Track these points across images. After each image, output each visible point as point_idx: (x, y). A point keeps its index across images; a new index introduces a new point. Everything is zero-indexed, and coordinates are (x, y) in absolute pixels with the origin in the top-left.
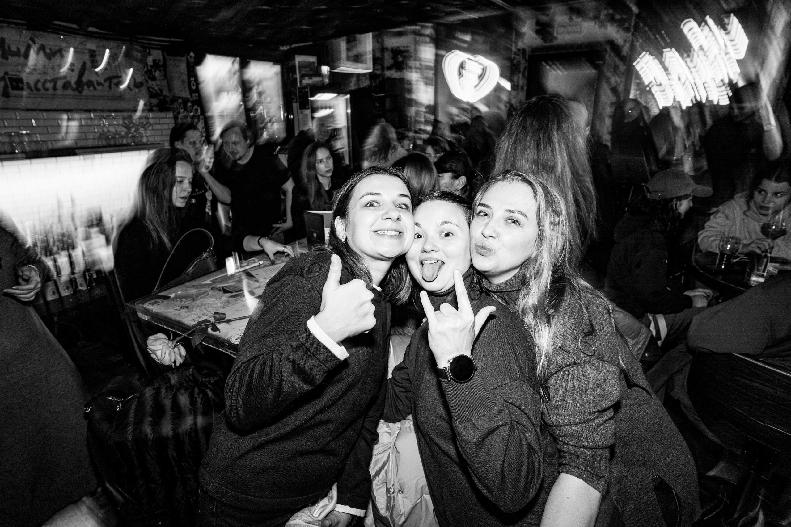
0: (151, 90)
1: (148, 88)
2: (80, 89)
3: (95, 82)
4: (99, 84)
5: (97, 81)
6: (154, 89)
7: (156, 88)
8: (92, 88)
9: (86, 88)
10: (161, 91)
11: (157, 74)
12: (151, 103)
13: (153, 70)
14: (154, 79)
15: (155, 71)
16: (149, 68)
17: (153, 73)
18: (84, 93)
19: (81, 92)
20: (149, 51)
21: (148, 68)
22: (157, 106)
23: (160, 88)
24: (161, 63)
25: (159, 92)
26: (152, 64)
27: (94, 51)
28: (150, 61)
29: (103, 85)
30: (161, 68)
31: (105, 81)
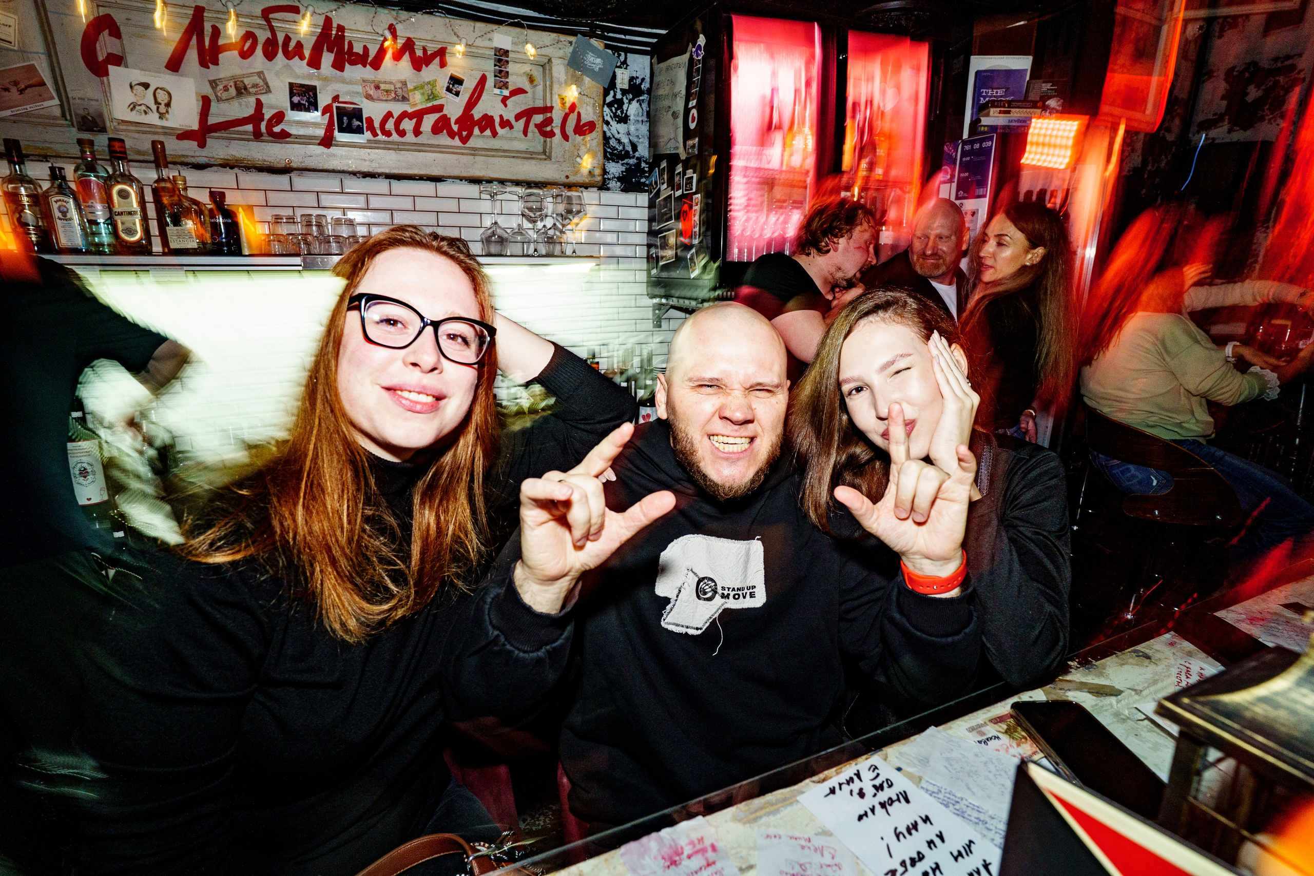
0: (613, 142)
1: (606, 139)
2: (465, 133)
3: (497, 120)
4: (505, 124)
5: (501, 116)
6: (619, 141)
7: (625, 140)
8: (488, 132)
9: (476, 131)
10: (634, 147)
11: (633, 109)
12: (605, 172)
13: (626, 101)
14: (624, 119)
15: (630, 102)
16: (619, 96)
17: (625, 107)
18: (472, 143)
19: (464, 140)
20: (626, 58)
21: (614, 96)
22: (619, 179)
23: (635, 140)
24: (645, 86)
25: (629, 148)
26: (626, 87)
27: (506, 52)
28: (623, 79)
29: (511, 127)
30: (645, 97)
31: (518, 117)
